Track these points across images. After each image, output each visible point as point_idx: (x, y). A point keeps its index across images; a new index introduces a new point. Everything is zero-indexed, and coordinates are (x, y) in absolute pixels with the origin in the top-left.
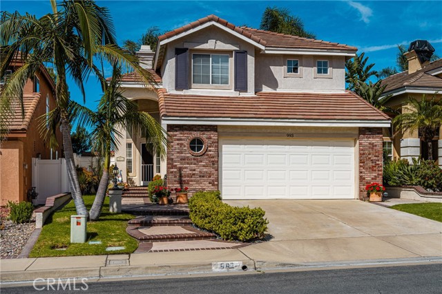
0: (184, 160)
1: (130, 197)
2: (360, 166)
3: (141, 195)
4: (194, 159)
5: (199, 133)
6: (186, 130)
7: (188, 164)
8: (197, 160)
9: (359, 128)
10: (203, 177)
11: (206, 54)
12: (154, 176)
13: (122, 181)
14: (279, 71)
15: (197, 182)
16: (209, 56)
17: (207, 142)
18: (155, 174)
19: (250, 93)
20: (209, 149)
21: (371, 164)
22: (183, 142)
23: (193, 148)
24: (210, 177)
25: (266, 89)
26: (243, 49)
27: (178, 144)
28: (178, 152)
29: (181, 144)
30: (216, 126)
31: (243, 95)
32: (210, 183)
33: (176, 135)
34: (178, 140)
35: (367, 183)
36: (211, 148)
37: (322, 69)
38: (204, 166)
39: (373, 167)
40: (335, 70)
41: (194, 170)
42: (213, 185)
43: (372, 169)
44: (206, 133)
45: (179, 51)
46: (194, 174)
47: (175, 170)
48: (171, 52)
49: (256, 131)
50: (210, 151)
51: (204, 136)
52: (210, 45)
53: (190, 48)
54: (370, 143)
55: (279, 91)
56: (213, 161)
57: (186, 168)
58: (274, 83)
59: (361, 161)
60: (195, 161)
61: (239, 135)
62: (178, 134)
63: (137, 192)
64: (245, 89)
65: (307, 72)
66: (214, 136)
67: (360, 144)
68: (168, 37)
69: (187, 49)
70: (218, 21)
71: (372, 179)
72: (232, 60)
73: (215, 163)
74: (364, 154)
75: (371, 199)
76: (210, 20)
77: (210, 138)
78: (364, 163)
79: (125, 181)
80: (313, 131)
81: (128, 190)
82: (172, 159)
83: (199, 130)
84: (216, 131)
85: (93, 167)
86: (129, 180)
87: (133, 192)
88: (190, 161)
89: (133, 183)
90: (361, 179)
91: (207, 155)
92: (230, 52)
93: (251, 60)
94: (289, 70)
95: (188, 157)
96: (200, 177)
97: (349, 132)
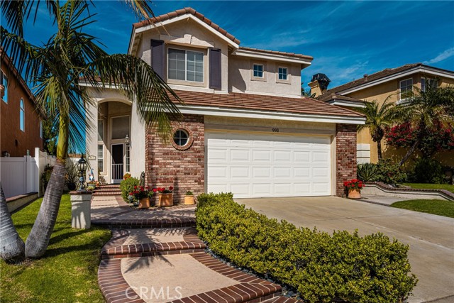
0: (167, 154)
1: (101, 195)
2: (338, 163)
3: (112, 193)
4: (179, 154)
5: (183, 123)
7: (172, 159)
9: (337, 124)
10: (189, 174)
11: (181, 50)
12: (124, 174)
13: (93, 180)
14: (246, 74)
15: (183, 180)
16: (184, 52)
17: (193, 134)
19: (224, 91)
20: (195, 142)
21: (347, 161)
23: (177, 141)
24: (196, 174)
25: (235, 90)
26: (218, 47)
28: (160, 146)
30: (203, 116)
31: (217, 92)
32: (195, 182)
35: (344, 180)
36: (197, 142)
37: (283, 75)
38: (189, 162)
39: (349, 163)
40: (293, 77)
41: (179, 167)
42: (200, 183)
43: (348, 166)
44: (192, 124)
45: (155, 44)
46: (178, 171)
47: (157, 166)
48: (146, 43)
49: (243, 124)
50: (196, 144)
51: (189, 127)
52: (187, 39)
53: (166, 41)
54: (346, 140)
56: (199, 157)
57: (169, 164)
58: (242, 85)
59: (339, 158)
60: (180, 156)
61: (226, 128)
63: (109, 190)
64: (219, 87)
65: (271, 77)
66: (200, 127)
67: (338, 141)
68: (145, 25)
69: (163, 42)
70: (195, 14)
71: (349, 176)
72: (206, 59)
73: (201, 158)
74: (341, 151)
75: (350, 196)
76: (187, 12)
77: (196, 130)
78: (341, 159)
79: (96, 179)
80: (296, 127)
81: (100, 188)
82: (154, 153)
83: (183, 121)
84: (203, 123)
86: (100, 178)
87: (104, 190)
88: (174, 156)
89: (104, 181)
90: (339, 175)
91: (193, 149)
92: (204, 50)
93: (224, 59)
94: (255, 74)
95: (171, 151)
96: (185, 174)
97: (327, 128)
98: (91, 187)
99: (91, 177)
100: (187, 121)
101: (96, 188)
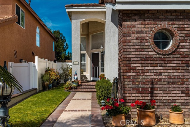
0: (146, 59)
4: (161, 59)
6: (149, 18)
7: (152, 65)
8: (164, 59)
10: (173, 83)
12: (100, 74)
13: (77, 79)
15: (165, 91)
17: (179, 35)
18: (100, 73)
20: (181, 44)
22: (144, 35)
23: (157, 44)
24: (183, 84)
27: (137, 38)
28: (138, 50)
29: (142, 39)
32: (182, 93)
33: (134, 27)
34: (138, 32)
36: (185, 44)
38: (174, 68)
41: (161, 74)
42: (188, 95)
44: (177, 22)
46: (160, 80)
47: (134, 74)
50: (183, 47)
51: (174, 27)
57: (149, 71)
60: (162, 62)
62: (138, 25)
77: (182, 29)
81: (81, 85)
82: (129, 59)
83: (166, 19)
85: (64, 68)
86: (83, 77)
87: (84, 87)
88: (154, 62)
89: (86, 78)
91: (179, 53)
95: (151, 56)
96: (169, 83)
98: (75, 84)
99: (76, 77)
100: (171, 20)
101: (79, 85)
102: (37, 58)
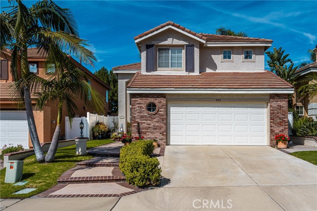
0: (143, 117)
2: (271, 122)
4: (150, 117)
5: (153, 99)
6: (144, 97)
7: (145, 120)
8: (151, 117)
9: (270, 94)
10: (156, 129)
11: (166, 48)
14: (217, 58)
15: (152, 133)
16: (169, 49)
17: (158, 105)
19: (196, 73)
20: (160, 110)
21: (279, 121)
22: (142, 105)
23: (149, 110)
24: (160, 129)
25: (208, 71)
26: (192, 43)
27: (138, 107)
28: (139, 112)
29: (141, 107)
30: (165, 94)
31: (191, 74)
32: (160, 134)
33: (137, 101)
34: (138, 104)
35: (276, 134)
36: (162, 110)
37: (248, 56)
38: (156, 122)
39: (281, 122)
40: (257, 56)
41: (150, 125)
42: (163, 135)
43: (280, 124)
44: (158, 99)
45: (148, 47)
46: (149, 127)
48: (144, 47)
49: (194, 97)
50: (161, 111)
51: (156, 101)
52: (169, 41)
53: (156, 44)
54: (278, 106)
55: (217, 71)
56: (163, 119)
57: (144, 123)
58: (214, 67)
59: (271, 119)
61: (181, 100)
62: (139, 100)
64: (193, 71)
65: (238, 58)
66: (163, 101)
67: (271, 106)
68: (140, 37)
69: (154, 45)
70: (173, 25)
71: (280, 131)
72: (184, 51)
73: (166, 120)
74: (273, 113)
75: (279, 146)
76: (168, 25)
77: (161, 103)
78: (273, 119)
80: (235, 97)
82: (135, 117)
83: (152, 97)
84: (165, 98)
88: (147, 119)
90: (272, 131)
91: (159, 114)
92: (182, 46)
93: (197, 51)
94: (225, 57)
95: (145, 116)
96: (154, 129)
97: (263, 97)
99: (122, 129)
100: (155, 98)
102: (88, 113)
